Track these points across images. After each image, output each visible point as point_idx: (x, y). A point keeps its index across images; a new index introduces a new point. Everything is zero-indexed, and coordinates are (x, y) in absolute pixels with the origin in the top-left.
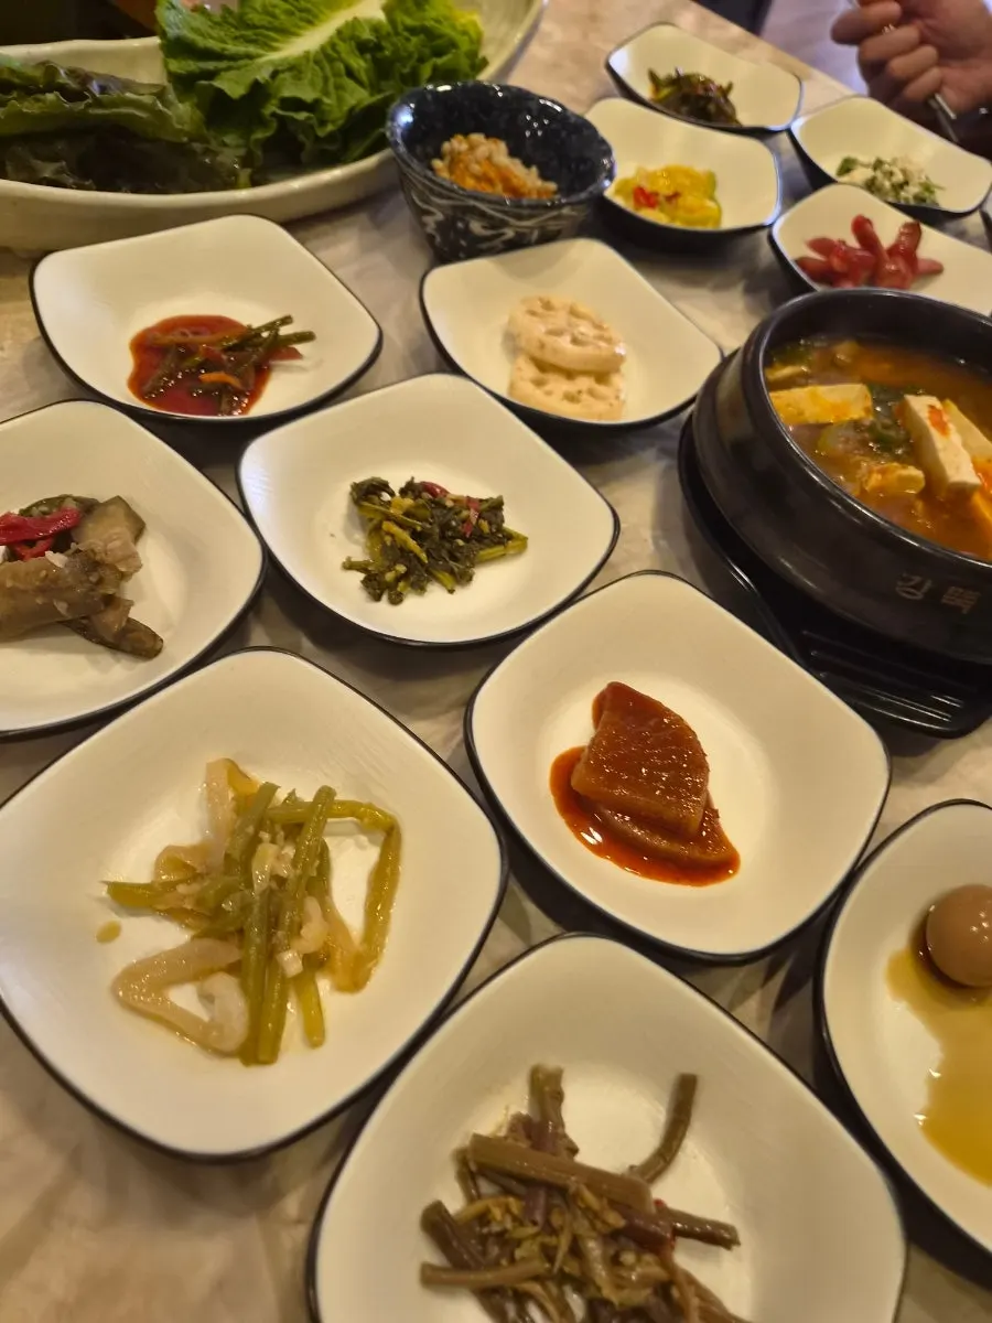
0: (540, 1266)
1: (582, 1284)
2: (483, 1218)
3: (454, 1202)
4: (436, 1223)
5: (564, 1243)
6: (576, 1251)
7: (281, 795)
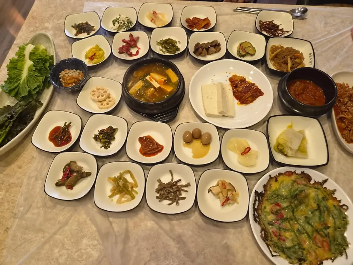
0: (167, 194)
1: (171, 192)
2: (161, 194)
3: (158, 195)
4: (157, 198)
5: (167, 190)
6: (169, 190)
7: (116, 177)
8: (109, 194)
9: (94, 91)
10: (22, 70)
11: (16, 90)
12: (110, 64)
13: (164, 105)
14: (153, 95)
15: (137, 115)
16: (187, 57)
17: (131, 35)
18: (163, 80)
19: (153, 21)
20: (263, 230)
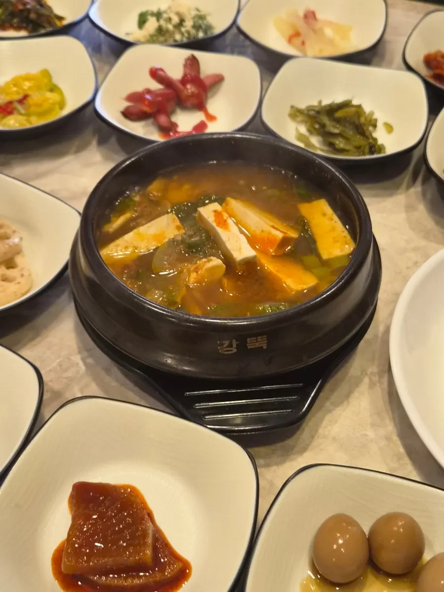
12: (74, 149)
13: (252, 344)
14: (209, 290)
15: (108, 371)
16: (408, 187)
17: (193, 63)
18: (279, 235)
19: (297, 41)
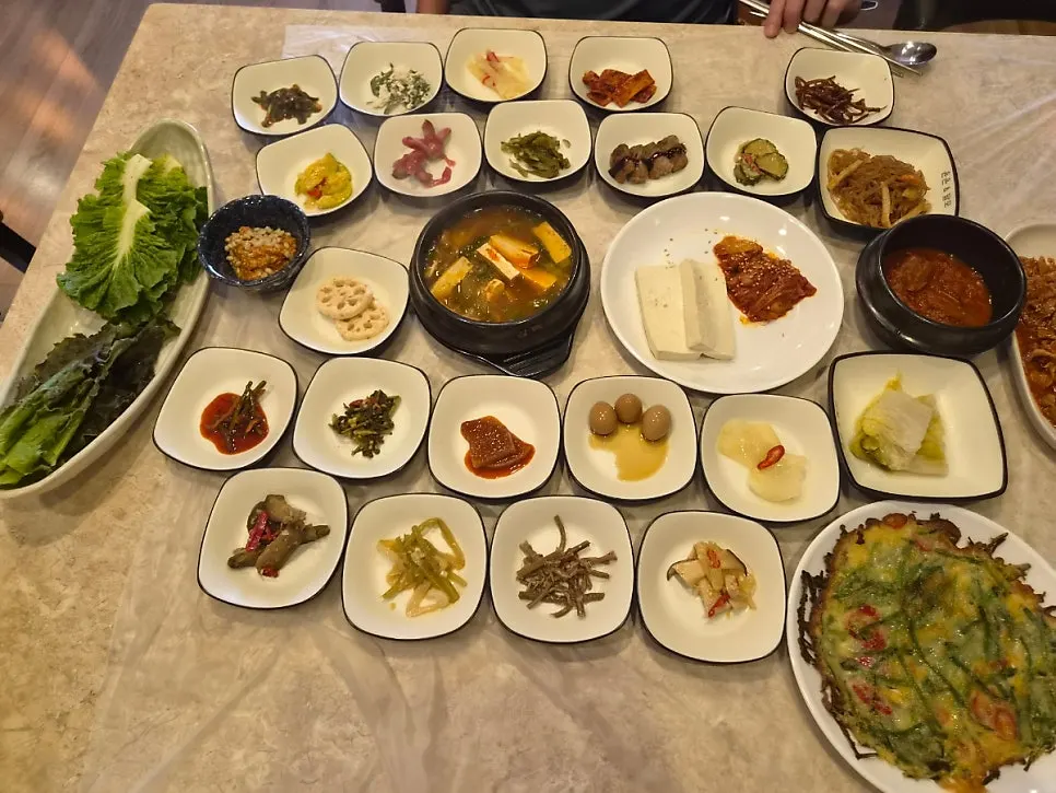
0: (549, 585)
1: (562, 580)
2: (532, 586)
3: (524, 588)
4: (522, 596)
5: (551, 575)
6: (555, 575)
7: (402, 537)
8: (385, 587)
9: (327, 291)
10: (116, 232)
11: (102, 290)
12: (369, 209)
13: (534, 329)
14: (499, 299)
15: (452, 357)
16: (589, 186)
17: (428, 125)
19: (489, 82)
20: (827, 682)
